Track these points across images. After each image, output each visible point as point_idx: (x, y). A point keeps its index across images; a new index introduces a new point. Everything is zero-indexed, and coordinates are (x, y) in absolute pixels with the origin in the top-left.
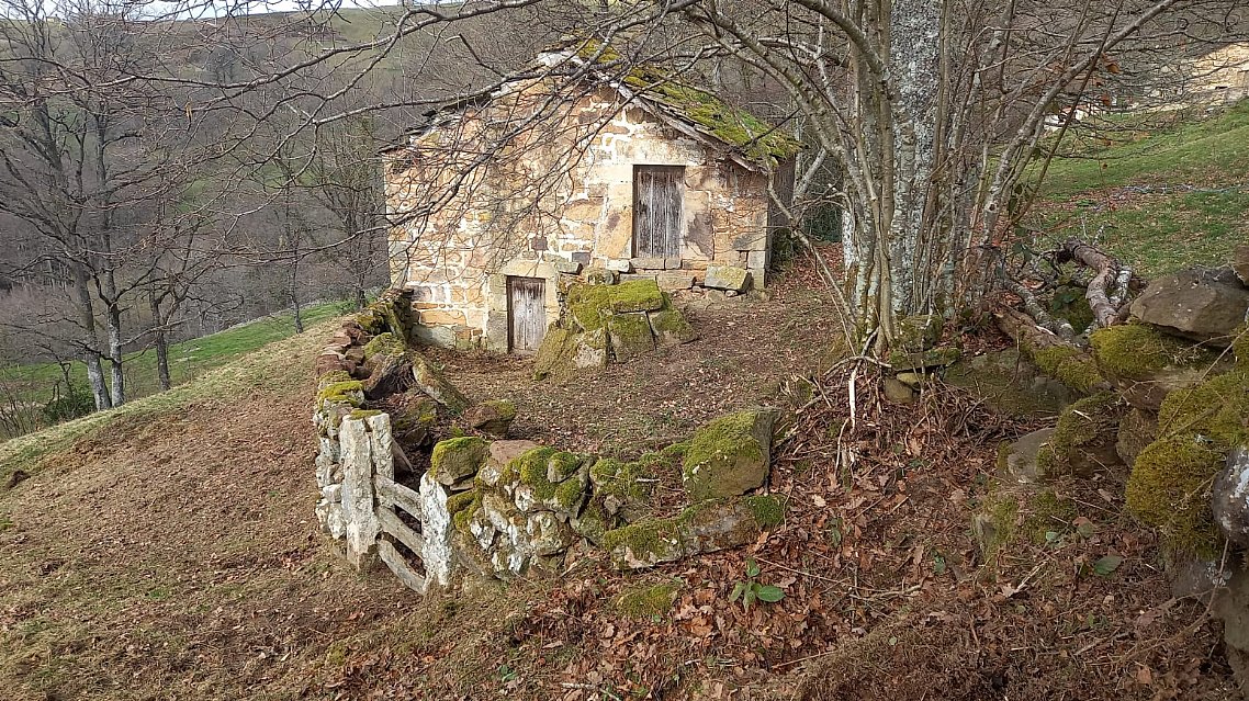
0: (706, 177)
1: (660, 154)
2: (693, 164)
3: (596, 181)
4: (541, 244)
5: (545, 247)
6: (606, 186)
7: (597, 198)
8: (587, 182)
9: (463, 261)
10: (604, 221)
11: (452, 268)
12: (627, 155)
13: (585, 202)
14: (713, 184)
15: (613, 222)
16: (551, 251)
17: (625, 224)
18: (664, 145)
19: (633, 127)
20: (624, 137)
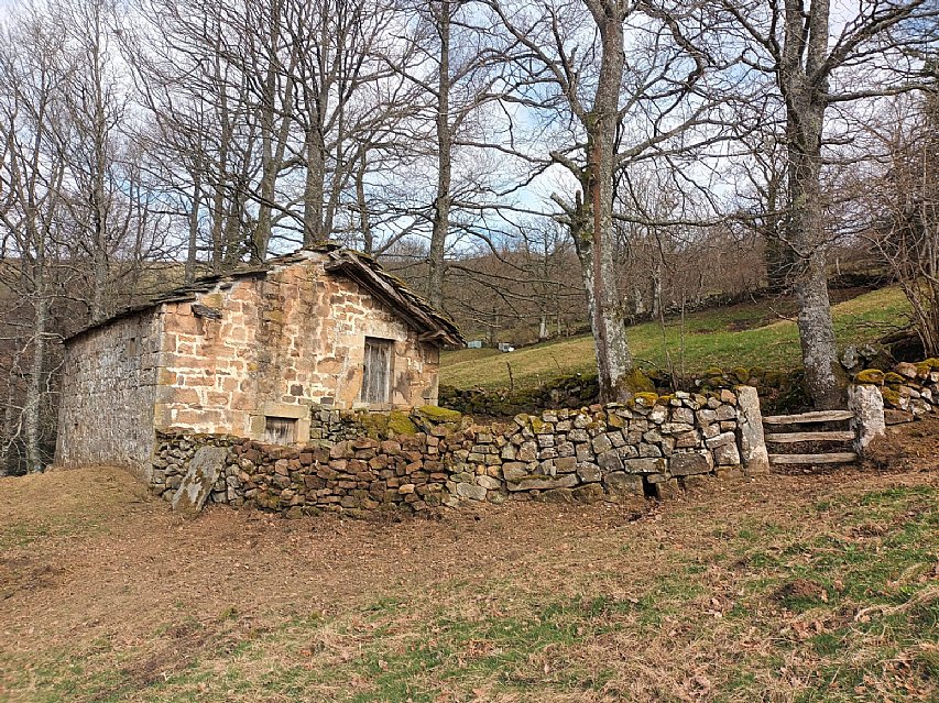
0: (408, 348)
1: (383, 330)
2: (400, 339)
3: (341, 345)
4: (298, 391)
5: (301, 394)
6: (346, 349)
7: (340, 358)
8: (335, 345)
9: (229, 404)
10: (345, 375)
11: (218, 410)
12: (362, 329)
13: (332, 359)
14: (412, 353)
15: (351, 375)
16: (305, 396)
17: (358, 377)
18: (385, 325)
19: (366, 311)
20: (361, 317)
